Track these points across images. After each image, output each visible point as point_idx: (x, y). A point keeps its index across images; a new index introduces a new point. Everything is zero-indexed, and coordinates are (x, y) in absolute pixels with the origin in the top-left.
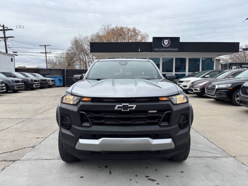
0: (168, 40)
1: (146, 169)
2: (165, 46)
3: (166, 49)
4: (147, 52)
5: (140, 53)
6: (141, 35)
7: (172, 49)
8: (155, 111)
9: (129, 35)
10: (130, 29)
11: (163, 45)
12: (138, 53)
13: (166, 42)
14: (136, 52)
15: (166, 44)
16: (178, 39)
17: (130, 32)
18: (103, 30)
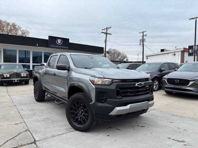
0: (61, 40)
1: (130, 123)
2: (59, 44)
3: (59, 47)
4: (44, 47)
5: (38, 47)
6: (22, 31)
7: (64, 47)
8: (148, 86)
9: (8, 28)
10: (9, 23)
11: (57, 43)
12: (36, 47)
13: (59, 41)
14: (35, 46)
15: (59, 42)
16: (68, 40)
17: (9, 26)
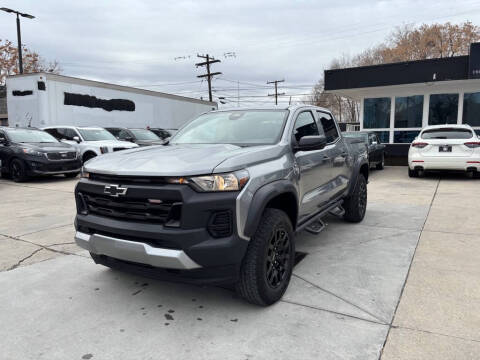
8: (159, 201)
10: (457, 26)
12: (430, 83)
14: (426, 81)
17: (456, 34)
18: (394, 39)
